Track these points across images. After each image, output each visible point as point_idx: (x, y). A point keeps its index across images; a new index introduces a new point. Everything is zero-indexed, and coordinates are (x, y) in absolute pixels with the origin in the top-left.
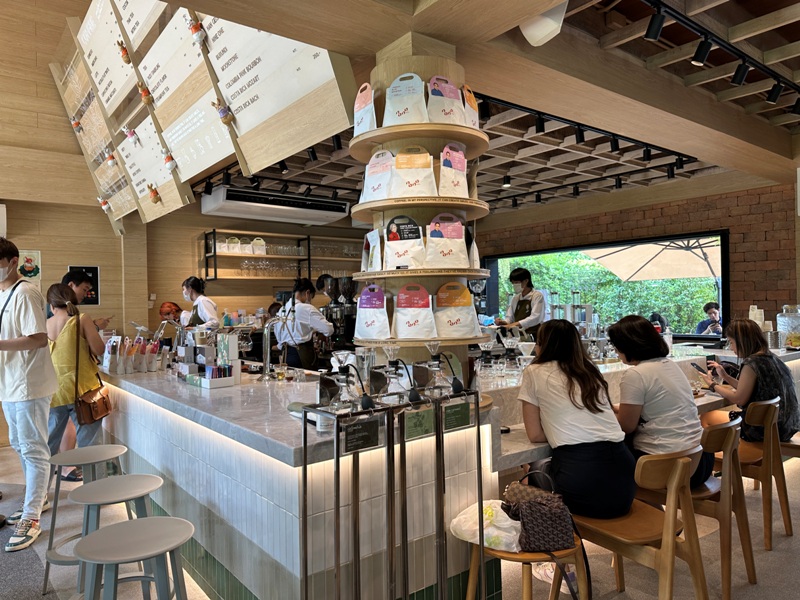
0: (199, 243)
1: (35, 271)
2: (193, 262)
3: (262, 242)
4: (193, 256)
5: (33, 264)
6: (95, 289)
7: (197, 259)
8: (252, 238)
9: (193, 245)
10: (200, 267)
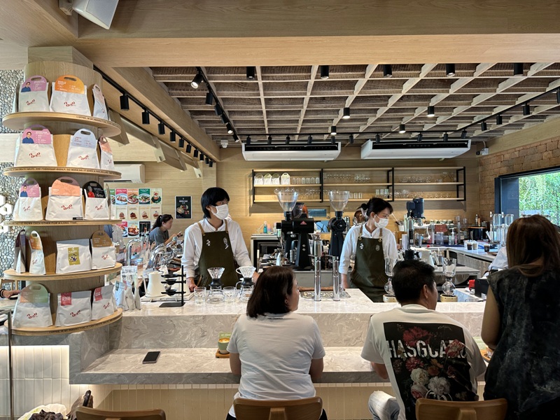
0: (250, 179)
1: (159, 200)
2: (246, 191)
3: (288, 176)
4: (246, 188)
5: (158, 196)
6: (190, 209)
7: (248, 190)
8: (281, 173)
9: (246, 180)
10: (250, 194)
